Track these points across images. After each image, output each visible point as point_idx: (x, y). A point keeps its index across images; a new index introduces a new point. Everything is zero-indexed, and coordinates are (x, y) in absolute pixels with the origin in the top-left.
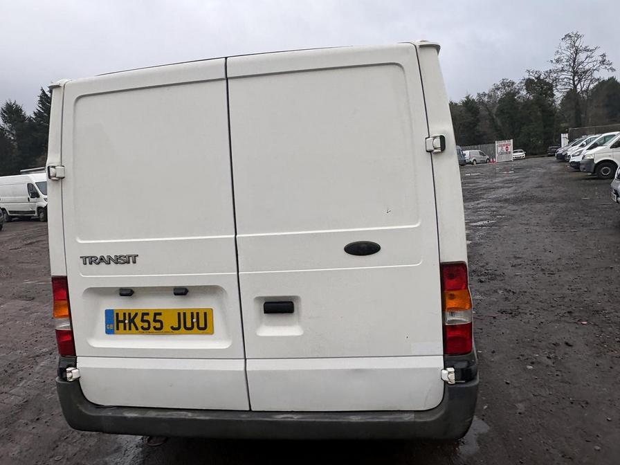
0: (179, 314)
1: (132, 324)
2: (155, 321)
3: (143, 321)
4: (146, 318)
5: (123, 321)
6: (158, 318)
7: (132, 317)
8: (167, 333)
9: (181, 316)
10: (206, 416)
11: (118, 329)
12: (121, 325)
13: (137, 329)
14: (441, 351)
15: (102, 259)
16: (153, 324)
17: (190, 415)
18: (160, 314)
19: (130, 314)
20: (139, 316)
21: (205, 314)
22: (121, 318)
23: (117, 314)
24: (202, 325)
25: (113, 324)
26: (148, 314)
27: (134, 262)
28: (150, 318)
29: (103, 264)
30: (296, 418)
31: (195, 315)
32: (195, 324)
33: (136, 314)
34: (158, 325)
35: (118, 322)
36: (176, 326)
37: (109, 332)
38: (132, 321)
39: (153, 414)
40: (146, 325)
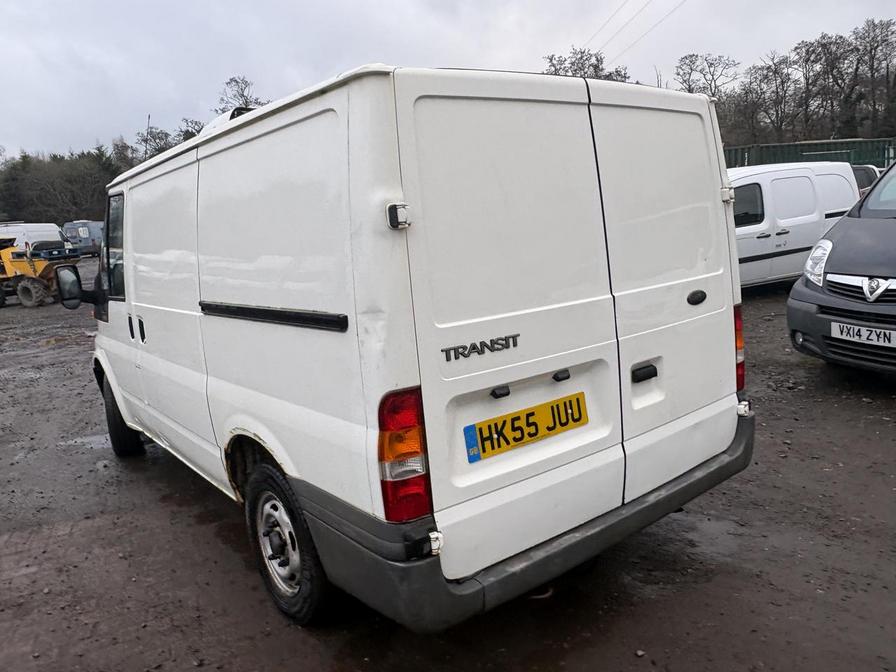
0: (552, 408)
1: (501, 439)
2: (529, 425)
3: (514, 429)
4: (517, 424)
5: (490, 438)
6: (531, 420)
7: (499, 428)
8: (544, 437)
9: (554, 409)
10: (594, 528)
11: (484, 451)
12: (488, 444)
13: (508, 443)
15: (474, 347)
16: (527, 430)
17: (578, 536)
18: (532, 414)
19: (496, 425)
20: (508, 426)
21: (578, 400)
22: (486, 434)
23: (481, 430)
24: (576, 416)
25: (477, 446)
26: (518, 418)
27: (515, 345)
28: (522, 423)
29: (474, 356)
30: (663, 493)
31: (568, 404)
32: (570, 417)
33: (505, 422)
34: (532, 430)
35: (483, 440)
36: (551, 425)
37: (472, 459)
38: (500, 433)
39: (540, 554)
40: (518, 434)
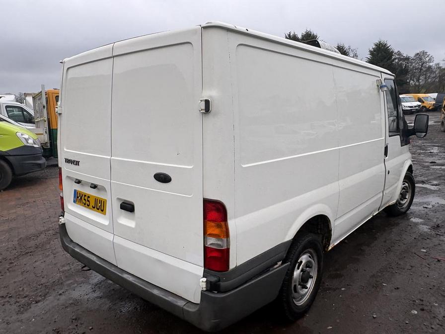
0: (95, 199)
1: (81, 200)
2: (88, 200)
4: (85, 198)
13: (82, 203)
14: (202, 264)
15: (70, 161)
18: (89, 197)
21: (104, 202)
23: (77, 193)
27: (79, 165)
31: (100, 201)
32: (100, 208)
33: (83, 195)
34: (89, 203)
35: (77, 197)
36: (94, 206)
37: (75, 202)
40: (85, 202)
